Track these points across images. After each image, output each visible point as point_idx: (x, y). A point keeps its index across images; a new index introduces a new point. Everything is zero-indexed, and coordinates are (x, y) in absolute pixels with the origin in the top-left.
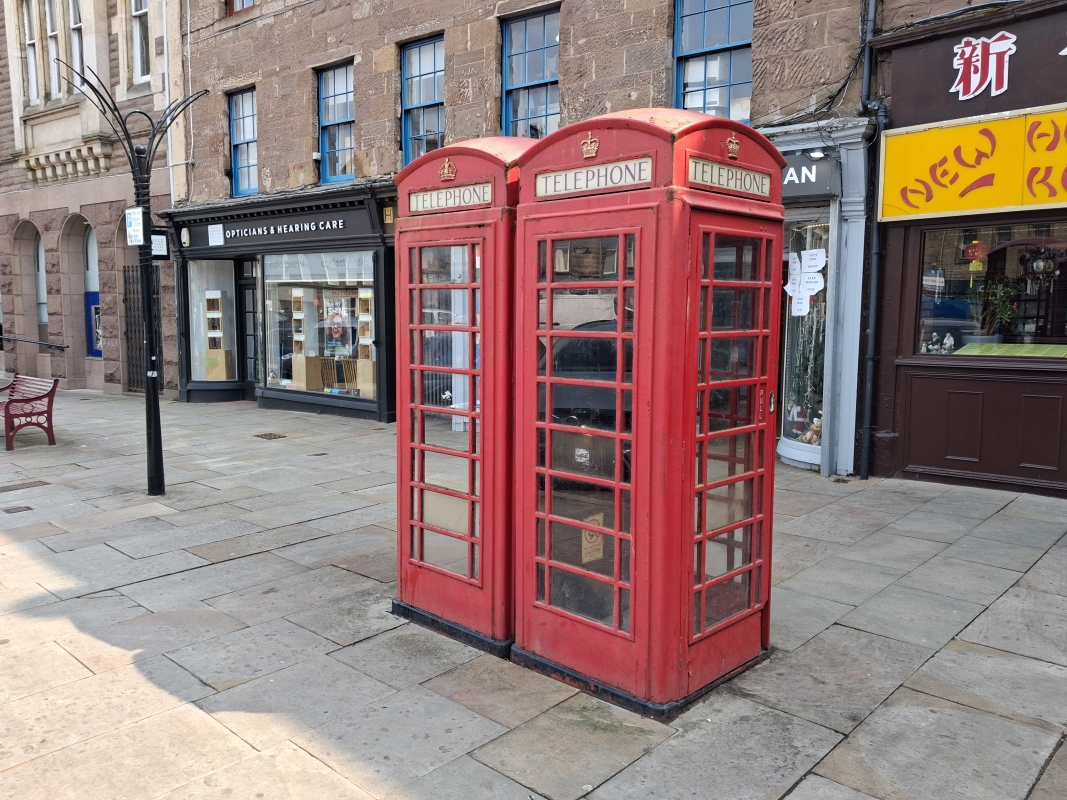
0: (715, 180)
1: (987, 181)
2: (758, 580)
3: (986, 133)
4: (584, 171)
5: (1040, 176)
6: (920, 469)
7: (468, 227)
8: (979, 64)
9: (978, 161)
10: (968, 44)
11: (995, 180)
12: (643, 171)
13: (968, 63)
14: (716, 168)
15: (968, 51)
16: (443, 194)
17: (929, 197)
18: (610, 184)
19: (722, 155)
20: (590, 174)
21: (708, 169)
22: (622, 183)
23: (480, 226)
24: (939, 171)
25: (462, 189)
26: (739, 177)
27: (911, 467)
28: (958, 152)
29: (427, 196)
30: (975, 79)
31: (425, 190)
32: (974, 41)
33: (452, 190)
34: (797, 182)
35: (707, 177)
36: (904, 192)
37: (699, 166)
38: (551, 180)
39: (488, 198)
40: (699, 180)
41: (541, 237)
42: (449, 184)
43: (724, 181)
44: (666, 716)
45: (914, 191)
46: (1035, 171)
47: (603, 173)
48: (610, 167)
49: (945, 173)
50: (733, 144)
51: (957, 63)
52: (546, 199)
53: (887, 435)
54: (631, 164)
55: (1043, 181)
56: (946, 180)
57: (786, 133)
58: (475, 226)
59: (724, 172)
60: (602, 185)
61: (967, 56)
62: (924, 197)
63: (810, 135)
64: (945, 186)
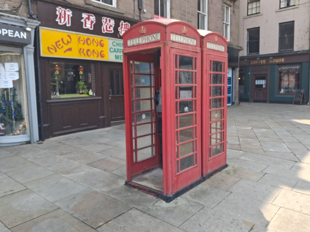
1: (70, 49)
3: (69, 36)
4: (215, 45)
5: (82, 51)
6: (57, 133)
7: (193, 52)
8: (63, 16)
9: (68, 44)
10: (60, 9)
11: (72, 49)
12: (223, 49)
13: (60, 14)
15: (60, 11)
17: (56, 51)
23: (196, 52)
24: (58, 44)
25: (188, 38)
28: (62, 39)
29: (177, 36)
30: (63, 20)
31: (176, 34)
32: (62, 9)
33: (185, 37)
34: (19, 37)
36: (48, 48)
38: (209, 44)
42: (184, 35)
45: (51, 48)
46: (81, 49)
47: (218, 46)
49: (60, 45)
51: (58, 13)
53: (47, 125)
54: (222, 46)
55: (83, 52)
56: (60, 47)
61: (60, 12)
62: (54, 51)
64: (60, 49)
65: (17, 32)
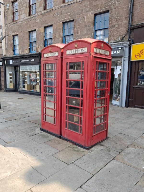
0: (99, 52)
2: (106, 125)
4: (75, 50)
6: (137, 106)
7: (54, 60)
12: (85, 50)
14: (99, 49)
16: (50, 54)
17: (140, 56)
18: (80, 52)
19: (100, 47)
20: (76, 50)
21: (97, 50)
22: (82, 52)
23: (56, 60)
24: (142, 52)
25: (53, 53)
26: (103, 51)
27: (135, 106)
29: (47, 54)
31: (46, 53)
33: (51, 53)
34: (116, 53)
35: (97, 51)
36: (135, 55)
37: (96, 49)
38: (69, 51)
39: (58, 55)
40: (96, 52)
41: (67, 62)
42: (51, 52)
43: (100, 52)
44: (88, 149)
45: (137, 55)
47: (78, 50)
48: (80, 49)
50: (102, 45)
52: (68, 55)
53: (131, 100)
54: (83, 48)
57: (114, 44)
58: (55, 60)
59: (101, 50)
60: (78, 52)
62: (139, 57)
63: (119, 45)
64: (143, 54)
65: (115, 51)
